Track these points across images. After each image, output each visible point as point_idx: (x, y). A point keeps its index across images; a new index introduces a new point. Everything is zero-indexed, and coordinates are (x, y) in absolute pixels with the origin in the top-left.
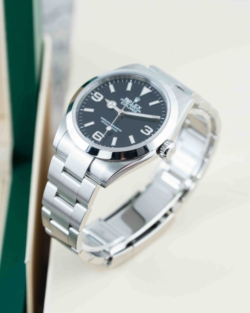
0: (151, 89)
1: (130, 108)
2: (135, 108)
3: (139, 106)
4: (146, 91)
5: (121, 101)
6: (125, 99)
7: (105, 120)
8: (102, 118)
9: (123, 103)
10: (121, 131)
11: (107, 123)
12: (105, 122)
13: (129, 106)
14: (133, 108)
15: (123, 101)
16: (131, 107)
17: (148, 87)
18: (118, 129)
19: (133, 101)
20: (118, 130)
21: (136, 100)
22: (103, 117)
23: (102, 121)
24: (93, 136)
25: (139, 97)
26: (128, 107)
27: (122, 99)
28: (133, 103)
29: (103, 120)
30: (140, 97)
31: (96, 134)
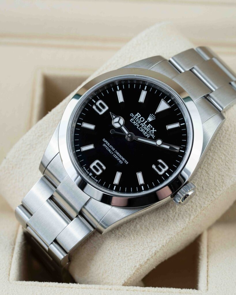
0: (170, 104)
1: (141, 129)
2: (148, 130)
3: (153, 129)
4: (163, 106)
5: (131, 117)
6: (136, 115)
7: (108, 144)
8: (104, 140)
9: (133, 121)
10: (127, 163)
11: (110, 148)
12: (108, 147)
13: (141, 126)
14: (146, 131)
15: (132, 118)
16: (143, 129)
17: (166, 100)
18: (123, 159)
19: (146, 119)
20: (123, 162)
21: (150, 119)
22: (106, 139)
23: (104, 145)
24: (91, 167)
25: (154, 114)
26: (139, 127)
27: (132, 115)
28: (146, 122)
29: (105, 143)
30: (156, 115)
31: (94, 164)
